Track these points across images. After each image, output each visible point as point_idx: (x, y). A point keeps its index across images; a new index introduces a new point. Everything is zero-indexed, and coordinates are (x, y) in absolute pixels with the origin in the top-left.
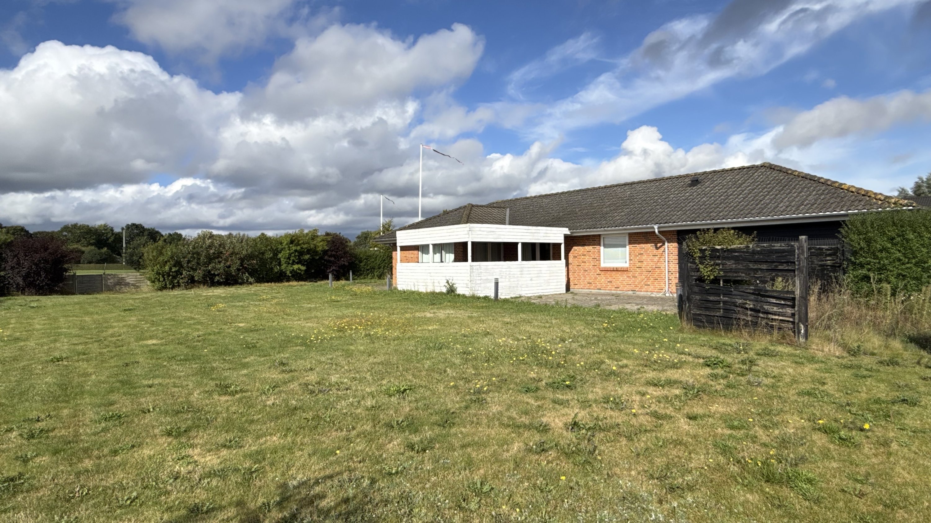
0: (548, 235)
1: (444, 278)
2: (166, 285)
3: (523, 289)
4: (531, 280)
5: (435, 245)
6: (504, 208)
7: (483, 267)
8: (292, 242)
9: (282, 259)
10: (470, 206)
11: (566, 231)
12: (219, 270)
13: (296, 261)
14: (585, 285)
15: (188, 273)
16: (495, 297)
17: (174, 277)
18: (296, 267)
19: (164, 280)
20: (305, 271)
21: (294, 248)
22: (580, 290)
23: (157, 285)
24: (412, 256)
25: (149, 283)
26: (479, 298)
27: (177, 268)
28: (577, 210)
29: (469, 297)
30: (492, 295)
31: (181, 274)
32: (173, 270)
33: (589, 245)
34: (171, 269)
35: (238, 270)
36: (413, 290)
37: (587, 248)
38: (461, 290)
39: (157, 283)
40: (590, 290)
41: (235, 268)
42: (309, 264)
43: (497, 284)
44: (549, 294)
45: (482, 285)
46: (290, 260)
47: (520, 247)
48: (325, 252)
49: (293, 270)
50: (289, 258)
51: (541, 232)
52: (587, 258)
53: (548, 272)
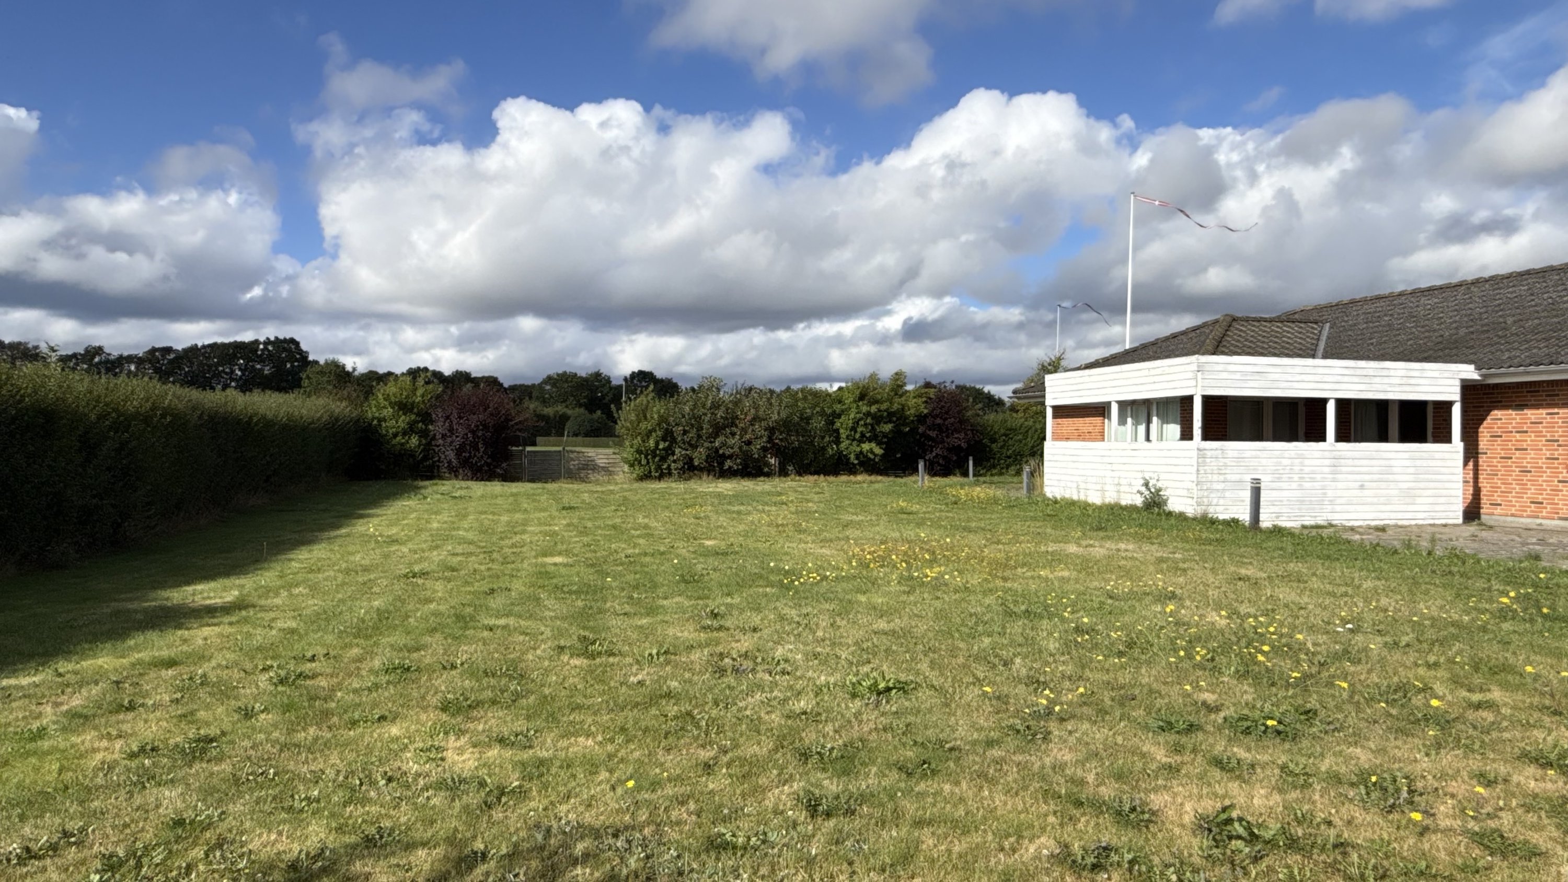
0: (1413, 381)
1: (1140, 475)
2: (650, 472)
3: (1338, 508)
4: (1362, 487)
5: (1122, 405)
6: (1316, 323)
7: (1230, 454)
8: (862, 397)
9: (842, 431)
10: (1229, 319)
11: (1469, 372)
12: (732, 448)
13: (868, 435)
14: (1523, 509)
15: (683, 452)
16: (1251, 523)
17: (663, 459)
18: (866, 447)
19: (648, 463)
20: (883, 456)
21: (865, 409)
22: (1510, 519)
23: (638, 471)
24: (1091, 429)
25: (626, 468)
26: (1213, 522)
27: (667, 444)
28: (1510, 320)
29: (1195, 519)
30: (1245, 516)
31: (673, 454)
32: (661, 447)
33: (1537, 407)
34: (657, 444)
35: (764, 449)
36: (1075, 498)
37: (1531, 414)
38: (1175, 504)
39: (637, 468)
40: (1539, 521)
41: (758, 447)
42: (890, 443)
43: (1256, 492)
44: (1413, 522)
45: (1227, 494)
46: (856, 432)
47: (1331, 410)
48: (921, 419)
49: (861, 452)
50: (854, 429)
51: (1392, 373)
52: (1530, 438)
53: (1412, 470)
